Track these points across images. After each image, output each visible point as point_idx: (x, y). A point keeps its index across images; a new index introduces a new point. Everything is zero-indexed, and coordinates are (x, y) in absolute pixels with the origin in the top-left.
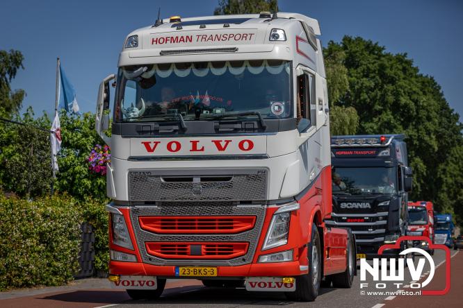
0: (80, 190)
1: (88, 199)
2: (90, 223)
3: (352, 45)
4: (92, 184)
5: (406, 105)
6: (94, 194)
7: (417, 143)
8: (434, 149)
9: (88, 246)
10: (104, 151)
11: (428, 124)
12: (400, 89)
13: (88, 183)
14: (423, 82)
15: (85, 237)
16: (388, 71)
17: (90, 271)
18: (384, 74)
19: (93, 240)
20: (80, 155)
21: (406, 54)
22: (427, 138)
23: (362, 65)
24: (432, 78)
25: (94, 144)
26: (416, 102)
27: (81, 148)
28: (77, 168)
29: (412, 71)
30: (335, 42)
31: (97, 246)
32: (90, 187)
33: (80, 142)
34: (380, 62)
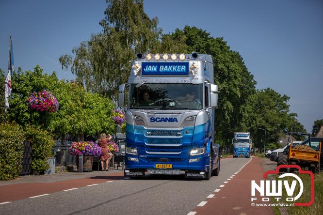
0: (22, 120)
1: (27, 125)
2: (29, 140)
3: (190, 32)
4: (31, 116)
5: (222, 69)
6: (31, 122)
7: (228, 92)
8: (238, 96)
9: (27, 155)
10: (38, 96)
11: (235, 81)
12: (218, 59)
13: (28, 115)
14: (233, 55)
15: (25, 149)
16: (211, 48)
17: (29, 171)
18: (209, 50)
19: (31, 152)
20: (23, 98)
21: (222, 38)
22: (234, 89)
23: (196, 43)
24: (238, 53)
25: (32, 91)
26: (228, 67)
27: (24, 94)
28: (21, 106)
29: (226, 48)
30: (179, 29)
31: (33, 155)
32: (29, 118)
33: (24, 89)
34: (206, 43)
